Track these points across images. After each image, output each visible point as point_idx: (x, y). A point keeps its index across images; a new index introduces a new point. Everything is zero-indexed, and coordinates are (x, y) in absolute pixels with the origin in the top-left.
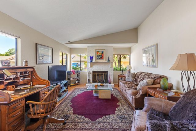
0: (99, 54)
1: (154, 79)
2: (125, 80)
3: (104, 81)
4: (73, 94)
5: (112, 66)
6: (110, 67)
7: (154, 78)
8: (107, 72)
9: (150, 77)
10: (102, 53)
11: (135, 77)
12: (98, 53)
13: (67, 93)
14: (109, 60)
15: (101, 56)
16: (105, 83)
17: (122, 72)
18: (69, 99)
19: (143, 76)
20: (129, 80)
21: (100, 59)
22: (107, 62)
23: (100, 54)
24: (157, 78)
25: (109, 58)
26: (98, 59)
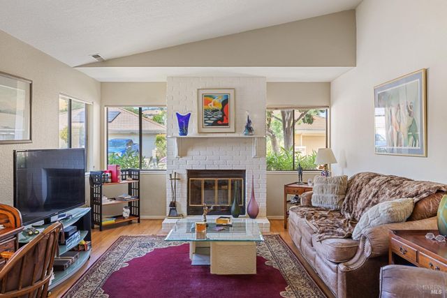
0: (211, 106)
1: (416, 199)
2: (309, 205)
3: (233, 208)
4: (113, 259)
5: (261, 152)
6: (254, 153)
7: (417, 195)
8: (241, 173)
9: (400, 192)
10: (225, 103)
11: (347, 191)
12: (207, 103)
13: (88, 254)
14: (249, 129)
15: (219, 116)
16: (236, 216)
17: (300, 174)
18: (95, 280)
19: (375, 190)
20: (325, 205)
21: (215, 124)
22: (242, 135)
23: (215, 108)
24: (424, 195)
25: (249, 122)
26: (210, 125)
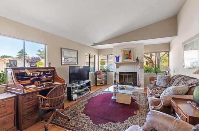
0: (126, 53)
1: (190, 86)
2: (155, 85)
3: (132, 84)
5: (142, 67)
6: (139, 67)
7: (191, 84)
8: (136, 73)
9: (186, 83)
10: (130, 52)
11: (170, 81)
12: (124, 53)
13: (89, 92)
14: (137, 60)
16: (133, 86)
17: (157, 74)
19: (178, 81)
20: (161, 85)
21: (127, 59)
22: (135, 62)
23: (127, 54)
24: (195, 85)
25: (137, 58)
26: (125, 59)
